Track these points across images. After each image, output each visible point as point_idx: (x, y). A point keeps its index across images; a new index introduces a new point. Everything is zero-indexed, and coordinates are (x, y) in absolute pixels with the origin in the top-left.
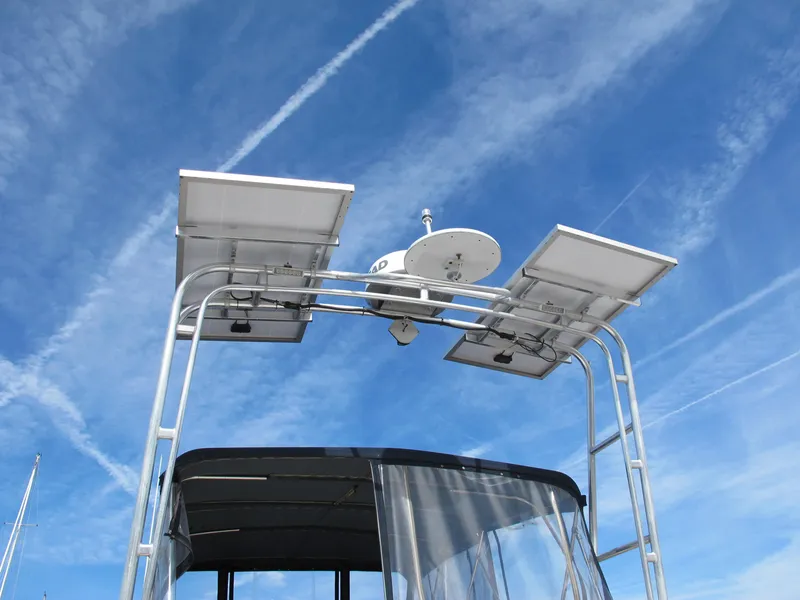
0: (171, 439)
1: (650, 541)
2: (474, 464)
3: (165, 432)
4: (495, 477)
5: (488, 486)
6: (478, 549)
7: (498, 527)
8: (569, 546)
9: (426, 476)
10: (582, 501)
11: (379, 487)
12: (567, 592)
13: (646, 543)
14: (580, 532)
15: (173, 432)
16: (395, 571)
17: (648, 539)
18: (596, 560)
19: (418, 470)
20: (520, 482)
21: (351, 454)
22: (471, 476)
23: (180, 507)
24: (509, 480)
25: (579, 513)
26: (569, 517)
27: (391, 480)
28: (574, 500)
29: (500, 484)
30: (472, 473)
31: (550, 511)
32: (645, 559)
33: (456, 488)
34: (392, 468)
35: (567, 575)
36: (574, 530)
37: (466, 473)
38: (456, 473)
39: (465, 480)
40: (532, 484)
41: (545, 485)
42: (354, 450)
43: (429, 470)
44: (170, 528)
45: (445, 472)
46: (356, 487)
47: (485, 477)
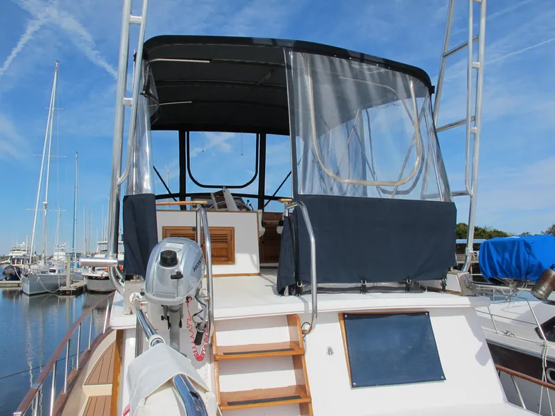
0: (139, 24)
1: (475, 120)
2: (358, 56)
3: (134, 18)
4: (372, 67)
5: (367, 73)
6: (356, 121)
7: (371, 106)
8: (419, 120)
9: (323, 61)
10: (431, 90)
11: (289, 67)
12: (413, 149)
13: (472, 121)
14: (427, 112)
15: (140, 19)
16: (298, 135)
17: (474, 119)
18: (435, 131)
19: (317, 57)
20: (390, 72)
21: (271, 44)
22: (356, 65)
23: (149, 76)
24: (383, 70)
25: (429, 98)
26: (421, 100)
27: (299, 67)
28: (427, 88)
29: (375, 72)
30: (356, 63)
31: (409, 96)
32: (469, 131)
33: (344, 76)
34: (299, 54)
35: (414, 138)
36: (423, 110)
37: (352, 62)
38: (344, 61)
39: (351, 68)
40: (398, 74)
41: (407, 76)
42: (273, 40)
43: (325, 57)
44: (144, 90)
45: (336, 60)
46: (272, 71)
47: (365, 66)
